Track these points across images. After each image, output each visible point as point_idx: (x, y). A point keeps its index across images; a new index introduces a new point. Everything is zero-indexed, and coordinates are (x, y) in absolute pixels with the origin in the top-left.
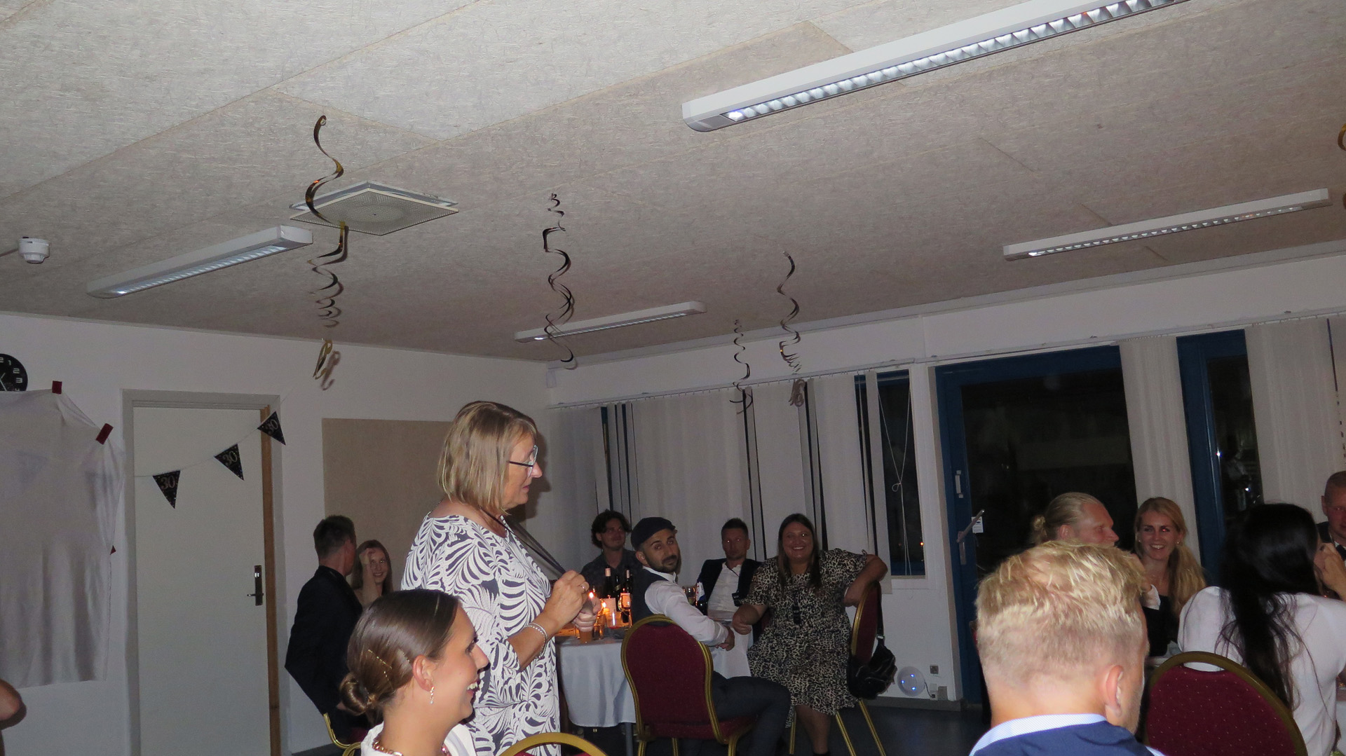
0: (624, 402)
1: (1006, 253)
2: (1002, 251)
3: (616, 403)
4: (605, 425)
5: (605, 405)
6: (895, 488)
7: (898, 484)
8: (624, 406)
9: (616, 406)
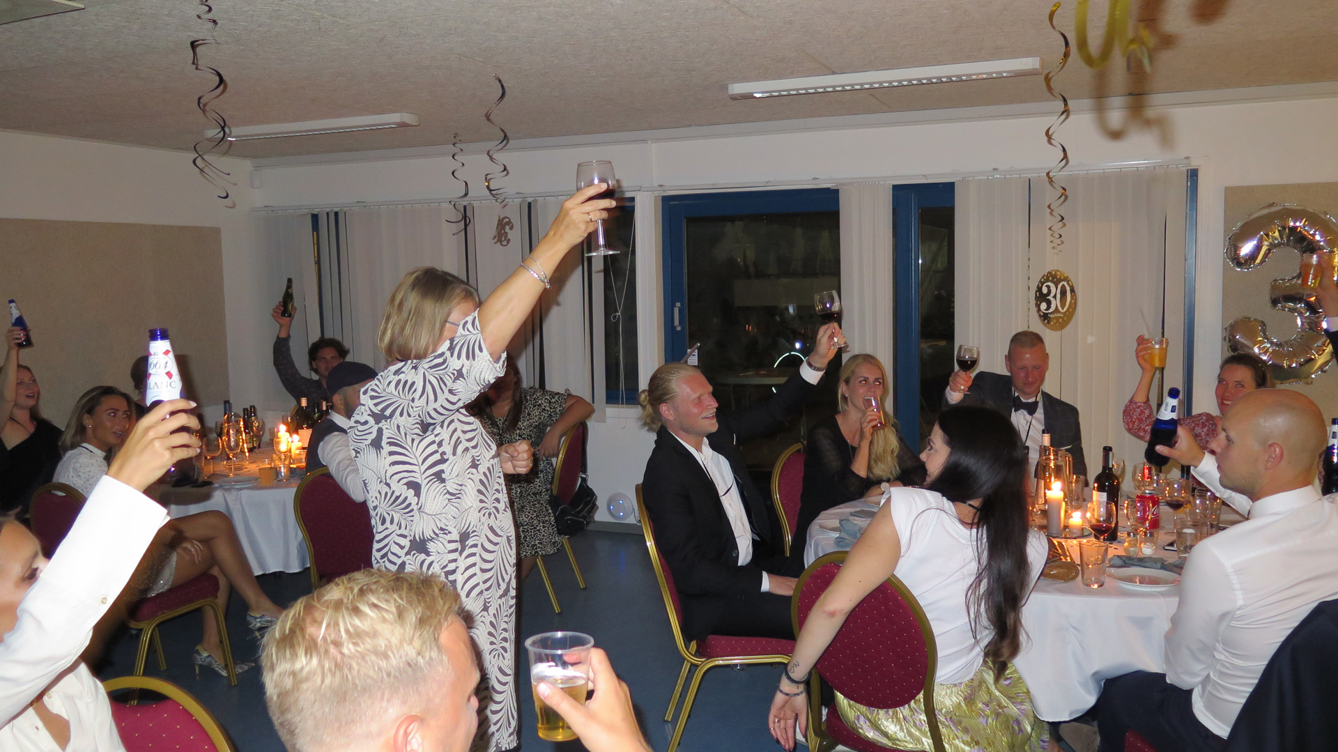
0: (336, 210)
1: (730, 92)
2: (727, 88)
3: (328, 210)
4: (315, 233)
5: (315, 212)
6: (615, 317)
7: (618, 314)
8: (336, 214)
9: (328, 213)
